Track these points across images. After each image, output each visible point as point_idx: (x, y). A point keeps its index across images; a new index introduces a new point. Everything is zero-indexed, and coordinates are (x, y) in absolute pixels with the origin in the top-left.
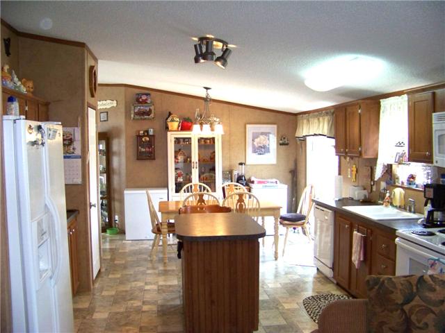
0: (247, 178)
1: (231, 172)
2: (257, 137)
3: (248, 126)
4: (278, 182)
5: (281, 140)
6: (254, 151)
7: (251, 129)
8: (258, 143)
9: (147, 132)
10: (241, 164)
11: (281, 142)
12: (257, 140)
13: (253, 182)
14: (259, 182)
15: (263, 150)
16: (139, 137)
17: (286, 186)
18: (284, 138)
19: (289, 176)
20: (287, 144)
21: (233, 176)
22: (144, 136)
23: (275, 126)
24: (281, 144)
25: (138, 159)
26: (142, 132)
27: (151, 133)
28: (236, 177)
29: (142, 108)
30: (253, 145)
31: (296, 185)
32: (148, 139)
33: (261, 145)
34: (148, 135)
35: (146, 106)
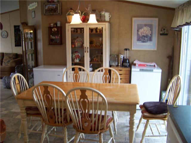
0: (131, 61)
1: (118, 56)
2: (141, 28)
3: (134, 19)
4: (156, 66)
5: (162, 31)
6: (139, 40)
7: (136, 21)
8: (141, 33)
9: (56, 24)
10: (126, 50)
11: (161, 32)
12: (141, 31)
13: (135, 65)
14: (140, 65)
15: (146, 39)
16: (50, 28)
17: (160, 71)
18: (164, 29)
19: (167, 61)
20: (167, 34)
21: (120, 59)
22: (54, 27)
23: (157, 19)
24: (161, 34)
25: (49, 44)
26: (52, 25)
27: (59, 25)
28: (122, 60)
29: (50, 6)
30: (138, 34)
31: (172, 69)
32: (56, 29)
33: (145, 35)
34: (57, 27)
35: (53, 4)
